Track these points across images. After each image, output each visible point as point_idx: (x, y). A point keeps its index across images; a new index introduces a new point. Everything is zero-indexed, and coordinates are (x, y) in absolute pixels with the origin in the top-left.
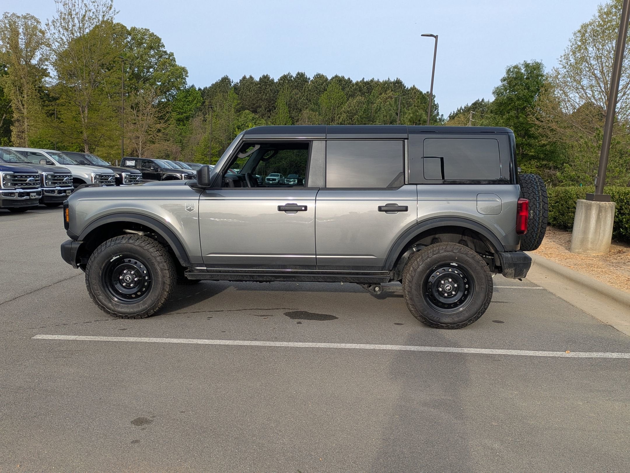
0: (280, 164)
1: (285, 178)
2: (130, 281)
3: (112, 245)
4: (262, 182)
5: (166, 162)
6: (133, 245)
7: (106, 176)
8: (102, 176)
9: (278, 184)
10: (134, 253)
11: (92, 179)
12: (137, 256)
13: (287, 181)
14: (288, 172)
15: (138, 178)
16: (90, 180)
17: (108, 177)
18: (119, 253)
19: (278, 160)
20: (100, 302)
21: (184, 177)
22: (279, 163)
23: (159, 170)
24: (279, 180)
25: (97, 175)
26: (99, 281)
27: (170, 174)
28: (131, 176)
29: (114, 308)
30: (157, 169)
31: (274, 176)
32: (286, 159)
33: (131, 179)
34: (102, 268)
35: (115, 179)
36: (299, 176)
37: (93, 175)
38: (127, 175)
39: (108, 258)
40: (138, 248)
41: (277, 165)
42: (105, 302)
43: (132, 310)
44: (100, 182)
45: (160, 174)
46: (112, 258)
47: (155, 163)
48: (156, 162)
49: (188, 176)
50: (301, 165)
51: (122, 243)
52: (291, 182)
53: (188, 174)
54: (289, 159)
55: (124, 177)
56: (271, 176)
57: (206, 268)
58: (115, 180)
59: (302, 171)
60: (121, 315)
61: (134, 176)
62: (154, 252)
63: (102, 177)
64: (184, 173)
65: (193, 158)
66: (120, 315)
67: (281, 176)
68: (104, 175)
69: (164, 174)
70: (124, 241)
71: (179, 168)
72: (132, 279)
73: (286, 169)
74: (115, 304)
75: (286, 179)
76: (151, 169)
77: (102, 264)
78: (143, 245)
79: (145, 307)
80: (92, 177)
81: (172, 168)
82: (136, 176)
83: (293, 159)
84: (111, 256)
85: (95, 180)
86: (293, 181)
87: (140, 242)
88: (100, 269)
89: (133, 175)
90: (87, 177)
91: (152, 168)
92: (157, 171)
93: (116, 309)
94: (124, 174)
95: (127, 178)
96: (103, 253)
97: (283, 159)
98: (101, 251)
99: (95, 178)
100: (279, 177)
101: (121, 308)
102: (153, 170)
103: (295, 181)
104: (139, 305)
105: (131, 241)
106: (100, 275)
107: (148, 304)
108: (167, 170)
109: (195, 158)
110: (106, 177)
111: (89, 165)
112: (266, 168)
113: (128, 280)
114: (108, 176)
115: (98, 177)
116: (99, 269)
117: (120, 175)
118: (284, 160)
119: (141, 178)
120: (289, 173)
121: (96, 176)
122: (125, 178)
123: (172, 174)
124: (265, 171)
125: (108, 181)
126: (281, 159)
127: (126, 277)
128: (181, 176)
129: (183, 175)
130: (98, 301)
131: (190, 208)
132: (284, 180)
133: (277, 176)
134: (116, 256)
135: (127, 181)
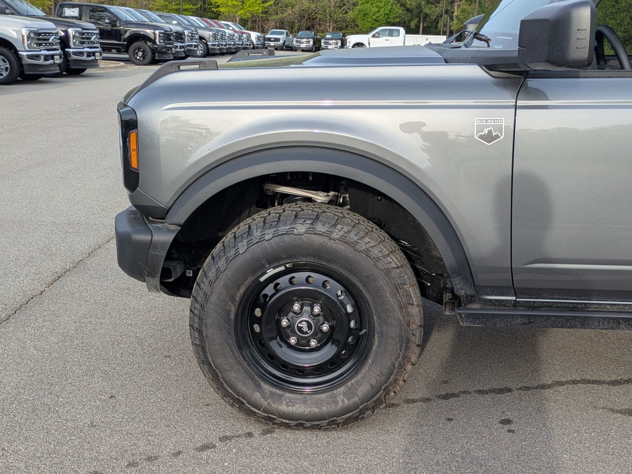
0: (285, 15)
1: (294, 37)
2: (311, 333)
3: (267, 238)
4: (263, 44)
5: (126, 10)
6: (326, 239)
7: (45, 33)
8: (40, 34)
9: (283, 46)
10: (327, 261)
11: (23, 39)
12: (334, 267)
13: (297, 41)
14: (296, 27)
15: (94, 37)
16: (20, 41)
17: (49, 35)
18: (286, 258)
19: (281, 9)
20: (232, 387)
21: (159, 36)
22: (283, 14)
23: (118, 25)
24: (284, 42)
25: (31, 32)
26: (229, 333)
27: (135, 31)
28: (83, 34)
29: (269, 404)
30: (115, 22)
31: (276, 33)
32: (294, 6)
33: (83, 38)
34: (238, 298)
35: (59, 39)
36: (315, 35)
37: (25, 32)
38: (76, 32)
39: (253, 272)
40: (341, 247)
41: (280, 16)
42: (244, 389)
43: (316, 410)
44: (36, 44)
45: (120, 30)
46: (265, 273)
47: (110, 12)
48: (112, 10)
49: (166, 34)
50: (316, 17)
51: (295, 231)
52: (302, 43)
53: (165, 31)
54: (298, 6)
55: (71, 36)
56: (272, 34)
57: (514, 298)
58: (59, 41)
59: (318, 26)
60: (287, 421)
61: (88, 33)
62: (385, 257)
63: (39, 36)
64: (156, 29)
65: (151, 5)
66: (284, 421)
67: (287, 34)
68: (43, 33)
69: (126, 31)
70: (301, 228)
71: (147, 20)
72: (315, 326)
73: (294, 22)
74: (270, 392)
75: (295, 39)
76: (106, 23)
77: (238, 289)
78: (353, 237)
79: (351, 402)
80: (23, 36)
81: (137, 20)
82: (91, 33)
83: (305, 7)
84: (263, 266)
85: (28, 41)
86: (306, 41)
87: (346, 229)
88: (232, 302)
89: (86, 33)
90: (14, 35)
91: (107, 21)
92: (116, 26)
93: (274, 406)
94: (71, 31)
95: (77, 37)
96: (241, 260)
97: (288, 6)
98: (237, 254)
99: (28, 38)
100: (285, 36)
101: (288, 406)
102: (108, 23)
103: (309, 42)
104: (335, 396)
105: (320, 228)
106: (232, 317)
107: (360, 394)
108: (128, 23)
109: (153, 4)
110: (46, 35)
111: (13, 14)
112: (263, 21)
113: (305, 329)
114: (49, 33)
115: (32, 35)
116: (230, 303)
117: (66, 32)
118: (290, 8)
119: (98, 37)
120: (299, 30)
121: (29, 34)
122: (74, 37)
123: (139, 31)
124: (262, 26)
125: (49, 43)
126: (287, 6)
127: (300, 322)
128: (155, 34)
129: (157, 32)
130: (225, 385)
131: (490, 132)
132: (293, 41)
133: (282, 33)
134: (274, 268)
135: (77, 42)
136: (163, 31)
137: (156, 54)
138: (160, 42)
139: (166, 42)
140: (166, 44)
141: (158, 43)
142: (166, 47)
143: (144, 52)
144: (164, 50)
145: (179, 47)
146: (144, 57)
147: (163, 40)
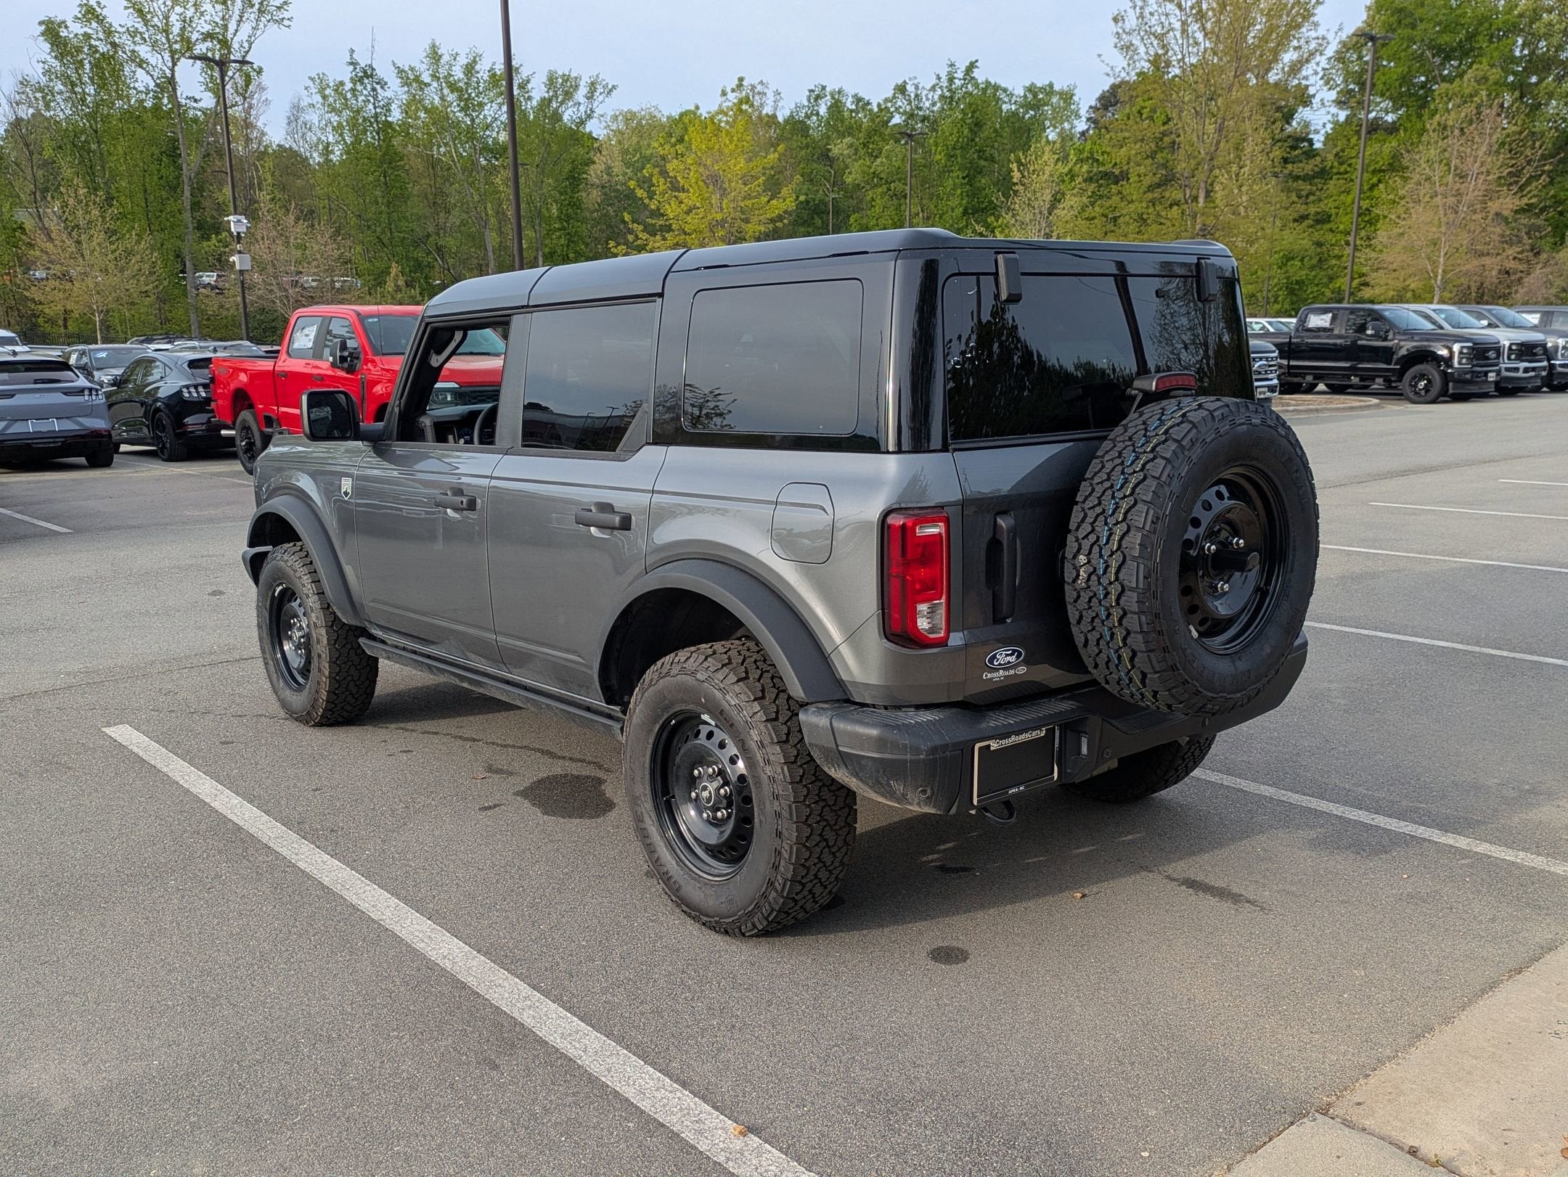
3: (269, 561)
18: (278, 579)
21: (1461, 353)
23: (1390, 337)
30: (1385, 333)
34: (268, 607)
45: (1392, 346)
49: (1476, 349)
51: (277, 558)
53: (1475, 344)
64: (1456, 341)
91: (1369, 332)
92: (1385, 340)
102: (1372, 335)
123: (1426, 346)
127: (293, 633)
128: (1451, 349)
129: (1456, 347)
134: (278, 586)
136: (1470, 344)
137: (1451, 384)
138: (1460, 363)
139: (1475, 362)
140: (1473, 366)
141: (1456, 365)
142: (1473, 372)
143: (1429, 381)
144: (1468, 376)
145: (1521, 370)
146: (1427, 389)
147: (1468, 359)
